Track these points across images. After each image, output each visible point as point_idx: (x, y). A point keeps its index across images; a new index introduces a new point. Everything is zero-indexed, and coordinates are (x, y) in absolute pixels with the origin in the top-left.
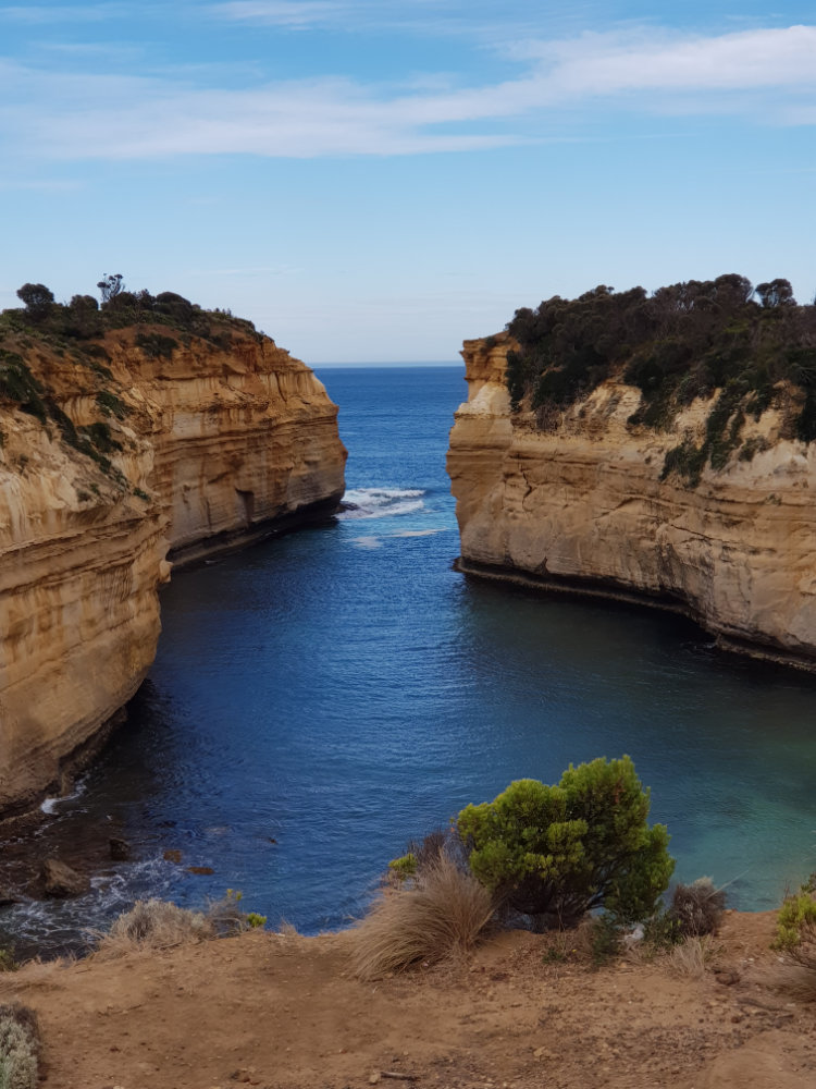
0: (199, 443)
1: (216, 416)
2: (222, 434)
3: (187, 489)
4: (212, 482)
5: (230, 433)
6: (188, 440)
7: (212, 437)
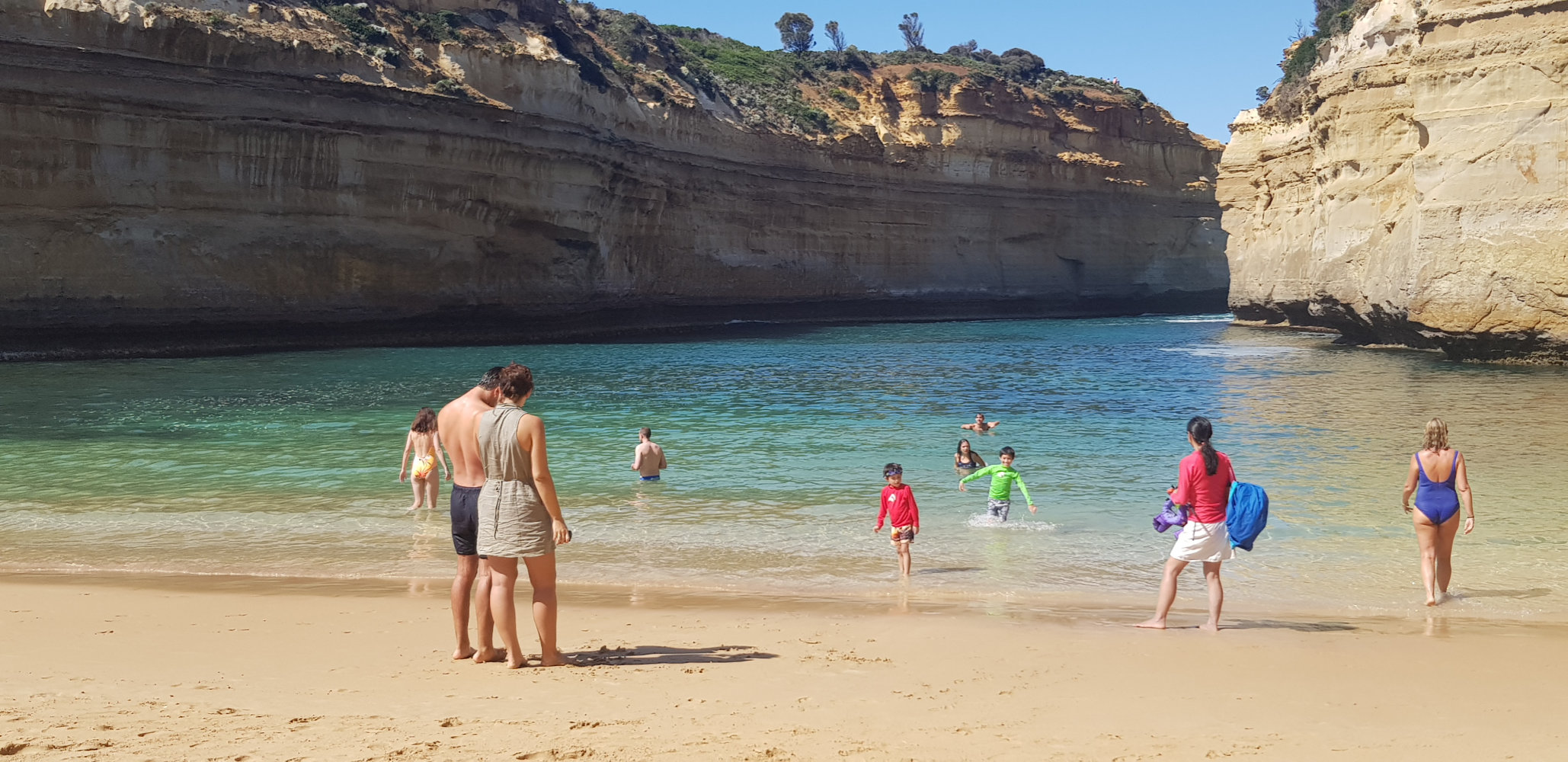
0: (984, 192)
1: (1024, 168)
2: (1035, 191)
3: (963, 240)
4: (1013, 240)
5: (1050, 191)
6: (968, 187)
7: (1010, 190)
